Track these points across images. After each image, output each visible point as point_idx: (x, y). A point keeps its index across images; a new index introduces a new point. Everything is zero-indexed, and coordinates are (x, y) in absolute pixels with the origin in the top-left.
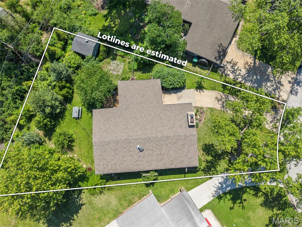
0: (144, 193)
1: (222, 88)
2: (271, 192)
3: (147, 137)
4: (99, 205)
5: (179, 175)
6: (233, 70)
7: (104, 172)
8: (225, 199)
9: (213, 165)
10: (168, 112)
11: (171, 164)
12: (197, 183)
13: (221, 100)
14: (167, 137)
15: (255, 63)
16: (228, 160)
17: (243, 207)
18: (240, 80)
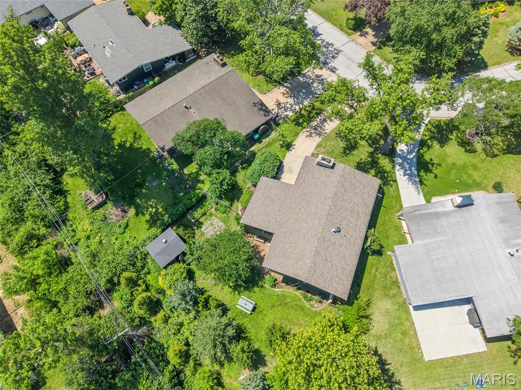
0: (388, 262)
1: (299, 126)
2: (430, 131)
3: (326, 216)
4: (385, 327)
5: (381, 212)
6: (283, 109)
7: (348, 287)
8: (424, 178)
9: (381, 172)
10: (305, 183)
11: (368, 207)
12: (398, 197)
13: (311, 133)
14: (335, 194)
15: (287, 87)
16: (382, 155)
17: (439, 165)
18: (297, 107)
